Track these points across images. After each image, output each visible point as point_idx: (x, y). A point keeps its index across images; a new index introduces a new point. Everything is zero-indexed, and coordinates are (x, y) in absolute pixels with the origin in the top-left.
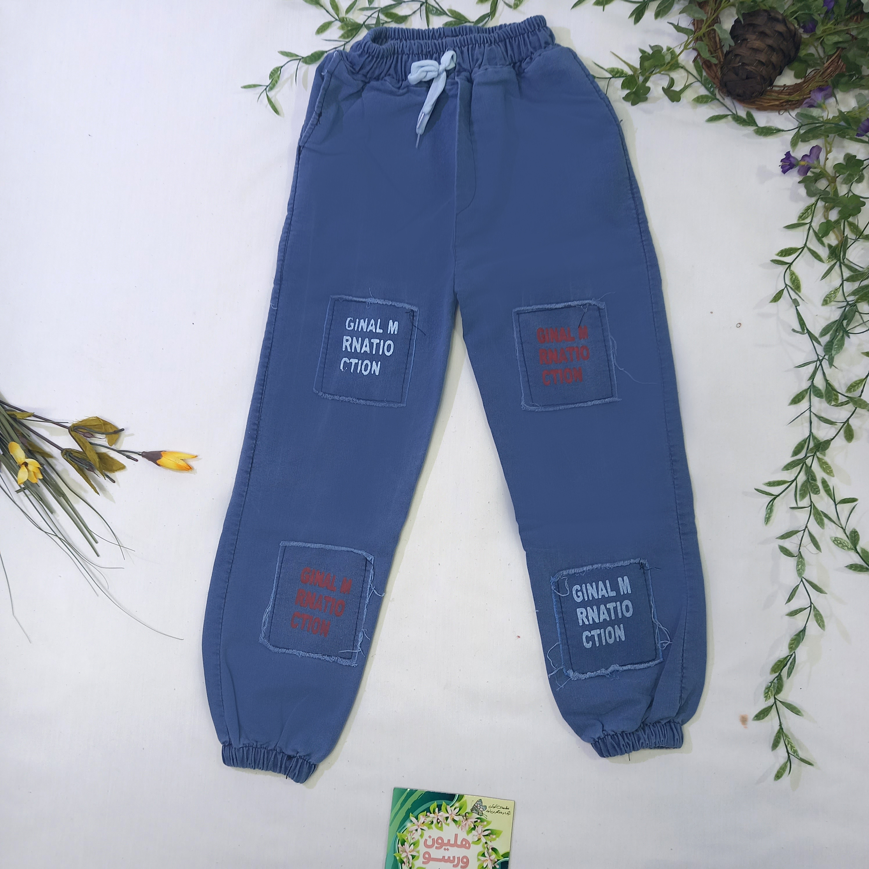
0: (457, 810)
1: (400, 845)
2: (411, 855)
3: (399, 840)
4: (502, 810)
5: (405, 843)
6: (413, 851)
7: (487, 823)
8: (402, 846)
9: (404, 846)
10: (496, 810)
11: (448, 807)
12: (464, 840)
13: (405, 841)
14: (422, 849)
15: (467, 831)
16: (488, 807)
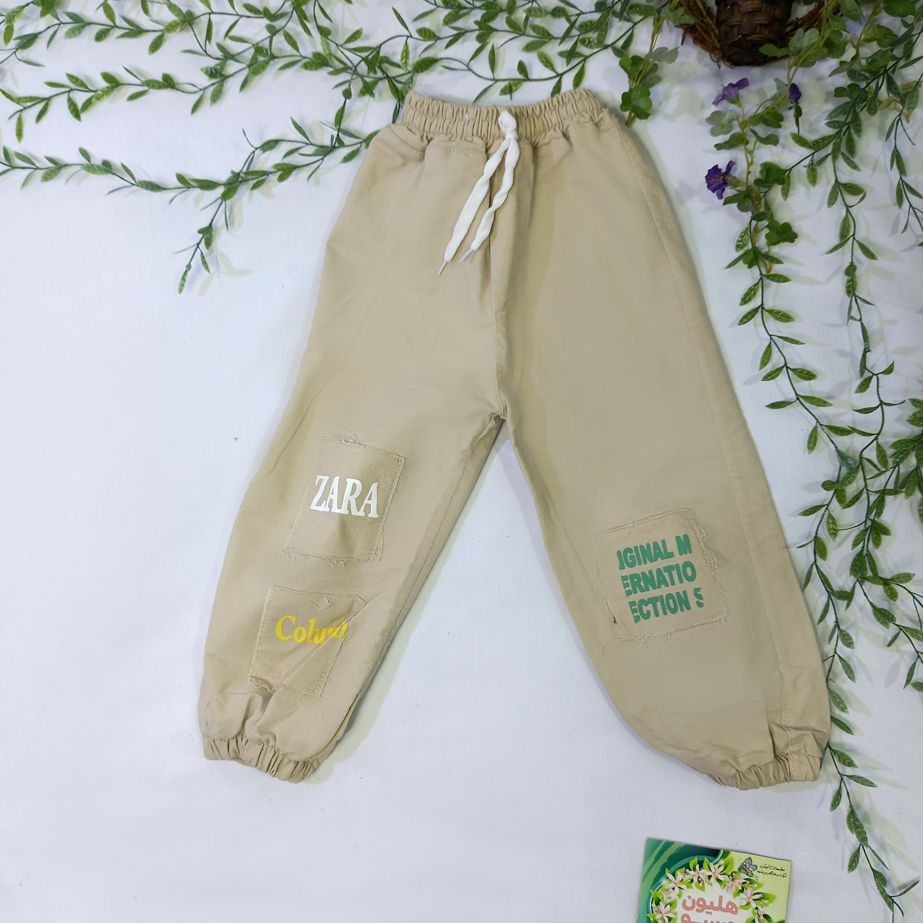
0: (722, 868)
1: (654, 905)
2: (668, 917)
3: (653, 898)
4: (776, 872)
5: (661, 903)
6: (669, 912)
7: (758, 885)
8: (657, 906)
9: (658, 906)
10: (769, 871)
11: (711, 865)
12: (730, 903)
13: (660, 901)
14: (680, 910)
15: (734, 893)
16: (758, 867)
